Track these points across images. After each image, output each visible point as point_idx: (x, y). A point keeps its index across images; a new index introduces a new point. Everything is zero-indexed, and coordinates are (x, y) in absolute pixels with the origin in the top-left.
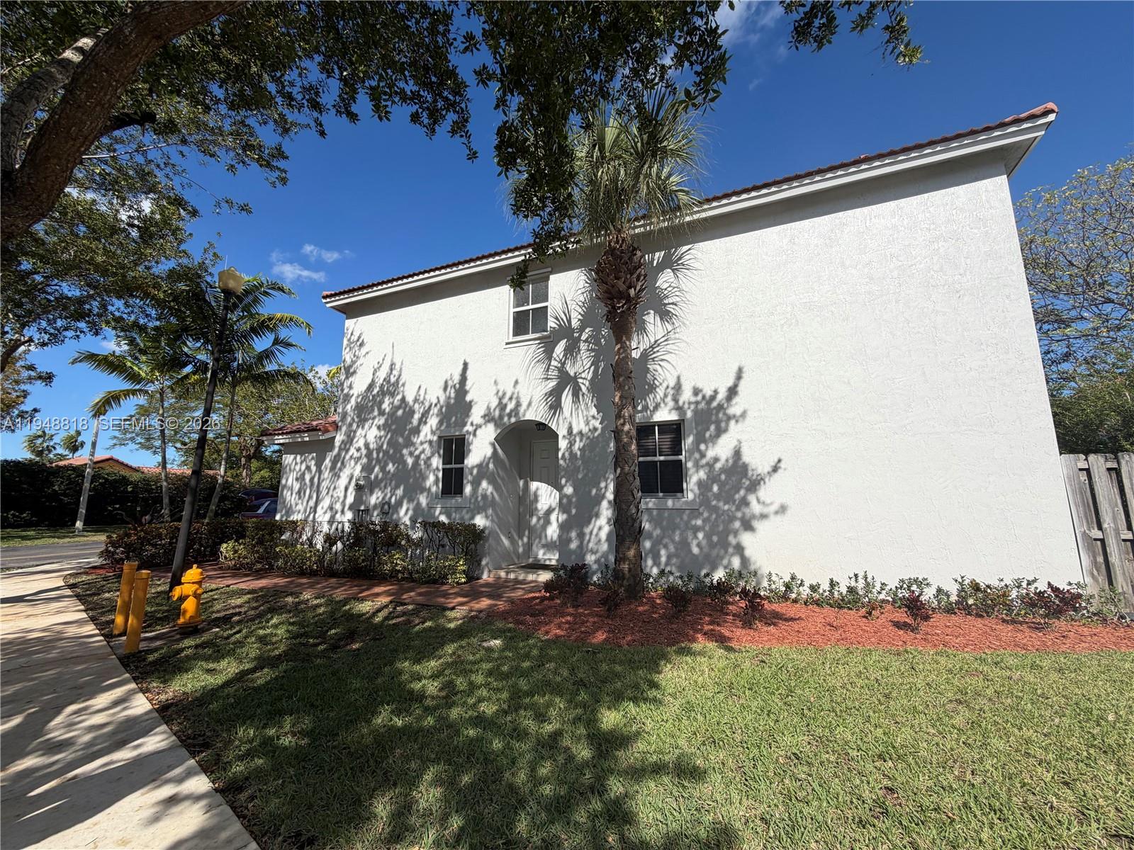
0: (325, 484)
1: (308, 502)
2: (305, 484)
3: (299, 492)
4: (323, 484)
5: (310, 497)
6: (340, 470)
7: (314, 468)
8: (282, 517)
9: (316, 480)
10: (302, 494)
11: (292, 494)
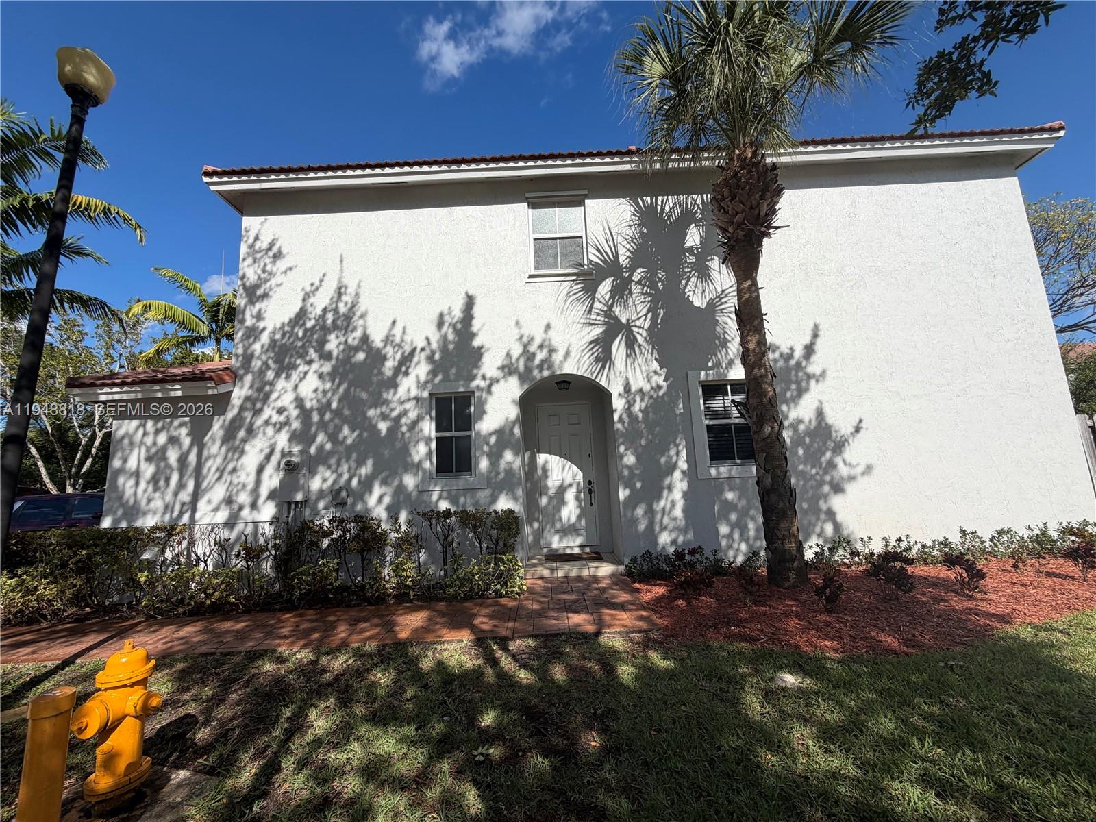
0: (212, 466)
1: (176, 494)
2: (168, 466)
3: (154, 480)
4: (209, 463)
5: (181, 486)
6: (244, 441)
7: (187, 441)
8: (116, 521)
9: (192, 458)
10: (162, 483)
11: (137, 484)
